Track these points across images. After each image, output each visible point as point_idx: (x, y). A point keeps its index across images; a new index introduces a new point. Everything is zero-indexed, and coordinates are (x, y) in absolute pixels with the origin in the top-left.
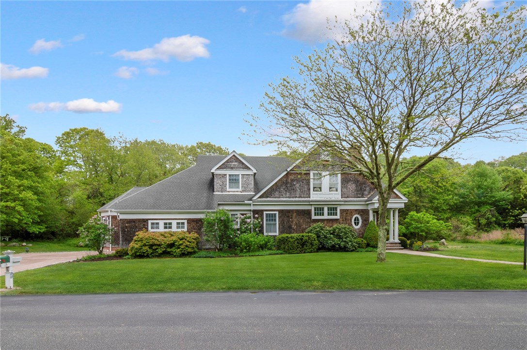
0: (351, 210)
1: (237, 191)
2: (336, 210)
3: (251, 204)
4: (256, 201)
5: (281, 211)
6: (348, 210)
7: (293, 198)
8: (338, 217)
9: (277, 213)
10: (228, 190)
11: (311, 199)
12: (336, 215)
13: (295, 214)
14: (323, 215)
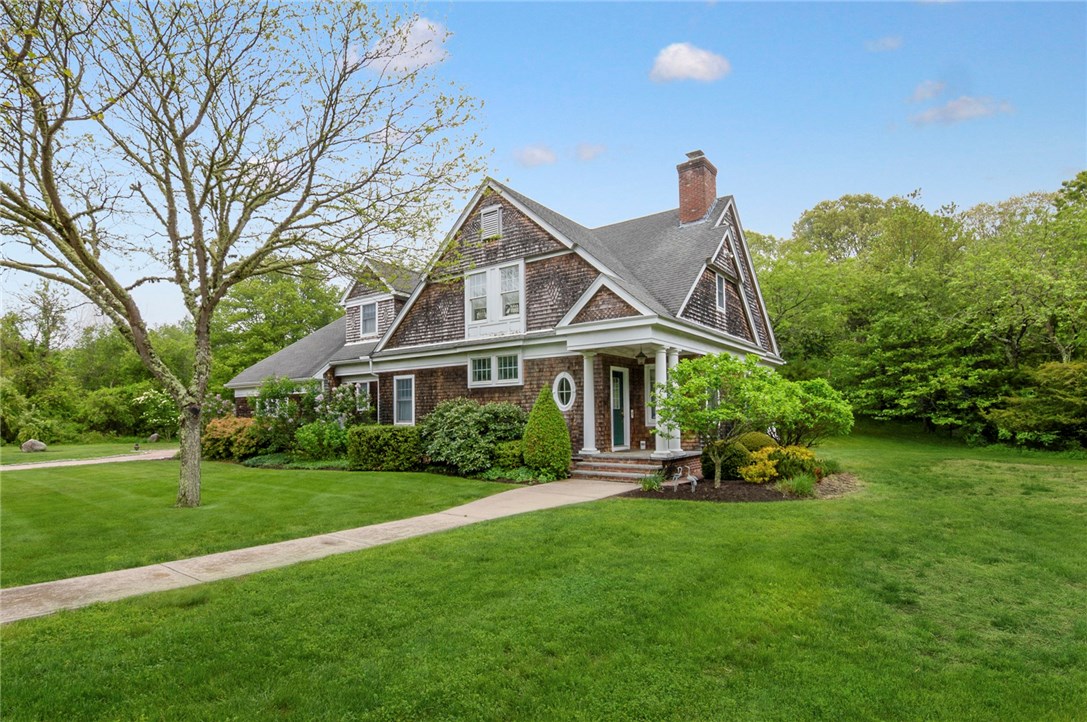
0: (549, 359)
1: (373, 338)
2: (516, 364)
3: (368, 363)
4: (381, 354)
5: (420, 374)
6: (544, 360)
7: (438, 341)
8: (519, 381)
9: (413, 377)
10: (362, 336)
11: (467, 339)
12: (516, 377)
13: (441, 380)
14: (489, 379)
